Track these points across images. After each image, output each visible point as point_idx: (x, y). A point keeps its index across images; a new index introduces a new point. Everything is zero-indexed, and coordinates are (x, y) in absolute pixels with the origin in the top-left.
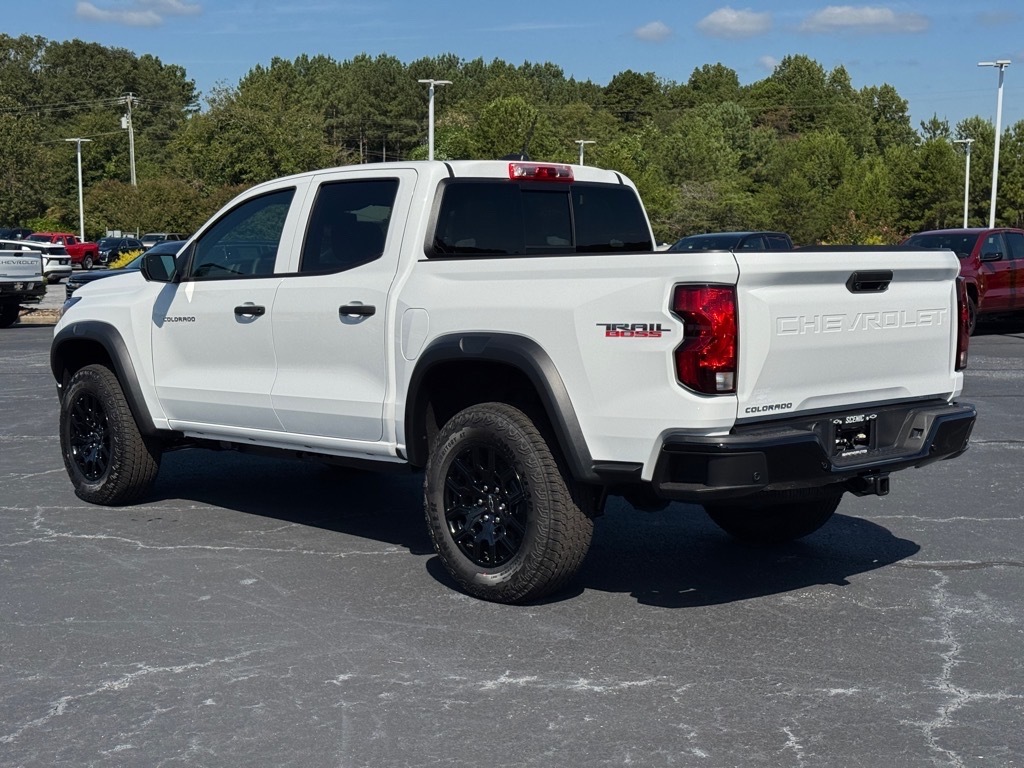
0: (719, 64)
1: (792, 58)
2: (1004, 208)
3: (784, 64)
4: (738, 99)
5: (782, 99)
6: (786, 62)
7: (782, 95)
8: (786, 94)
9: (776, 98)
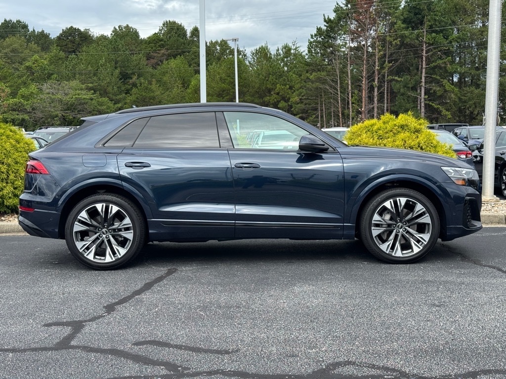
0: (128, 26)
2: (280, 102)
4: (136, 44)
5: (163, 45)
6: (166, 24)
7: (162, 42)
8: (165, 42)
9: (158, 44)
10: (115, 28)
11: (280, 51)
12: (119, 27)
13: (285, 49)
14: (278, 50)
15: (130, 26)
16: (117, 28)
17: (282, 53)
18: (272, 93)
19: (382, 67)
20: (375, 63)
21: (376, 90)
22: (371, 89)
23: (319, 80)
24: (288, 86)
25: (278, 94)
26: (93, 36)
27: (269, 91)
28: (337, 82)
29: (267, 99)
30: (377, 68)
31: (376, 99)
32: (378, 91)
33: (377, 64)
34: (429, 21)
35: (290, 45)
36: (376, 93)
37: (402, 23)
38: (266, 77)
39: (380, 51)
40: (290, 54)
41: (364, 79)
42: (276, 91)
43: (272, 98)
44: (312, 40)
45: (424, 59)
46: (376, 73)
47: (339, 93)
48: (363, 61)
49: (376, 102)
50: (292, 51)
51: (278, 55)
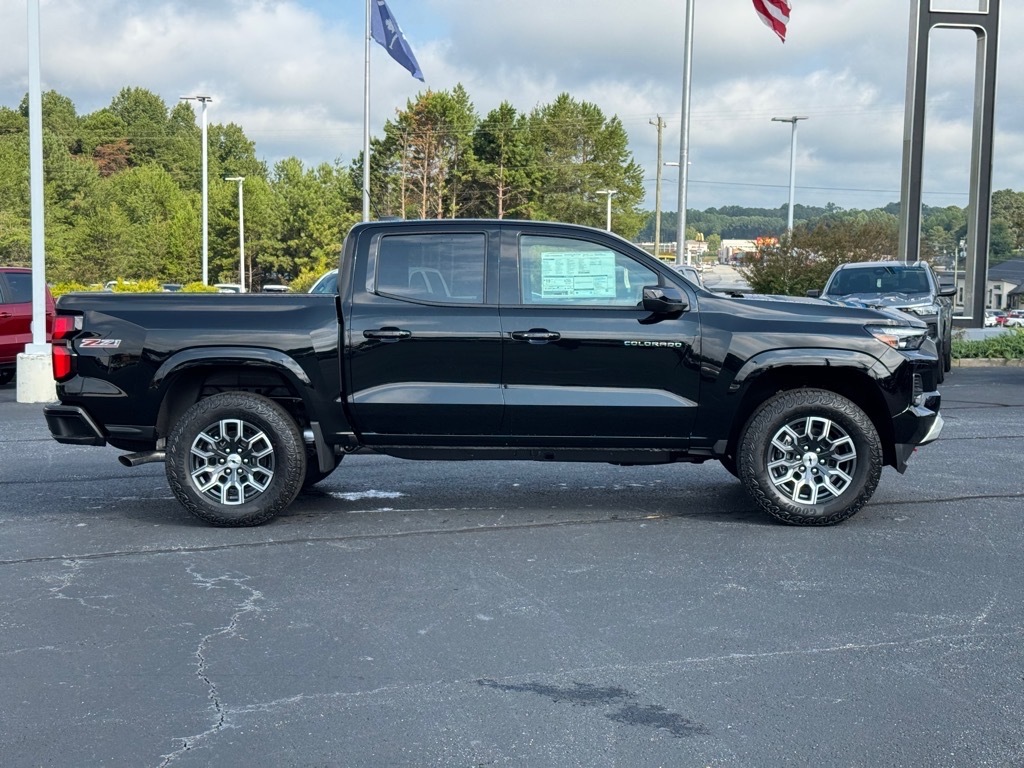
0: (53, 92)
1: (132, 91)
3: (123, 96)
11: (316, 173)
13: (323, 169)
14: (313, 170)
15: (58, 93)
17: (318, 175)
20: (437, 203)
30: (440, 210)
33: (440, 205)
34: (507, 153)
35: (332, 164)
37: (475, 154)
39: (444, 188)
40: (331, 178)
44: (355, 167)
45: (501, 203)
46: (439, 217)
48: (422, 200)
50: (335, 174)
51: (313, 177)
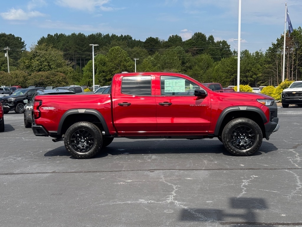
4: (182, 45)
5: (194, 45)
6: (196, 34)
7: (194, 44)
8: (195, 43)
9: (192, 45)
10: (170, 36)
11: (254, 54)
12: (172, 36)
13: (256, 53)
14: (253, 54)
15: (178, 35)
16: (171, 37)
17: (255, 55)
18: (250, 71)
19: (295, 63)
20: (292, 61)
21: (292, 72)
22: (291, 71)
23: (269, 68)
24: (257, 69)
25: (252, 72)
26: (160, 41)
27: (249, 71)
28: (277, 69)
29: (247, 74)
30: (293, 63)
31: (292, 75)
32: (293, 72)
33: (293, 62)
35: (259, 51)
36: (292, 73)
38: (247, 65)
39: (294, 57)
40: (259, 55)
41: (288, 68)
42: (252, 70)
43: (250, 74)
46: (293, 65)
47: (277, 73)
48: (287, 60)
49: (292, 77)
50: (259, 54)
51: (253, 55)
